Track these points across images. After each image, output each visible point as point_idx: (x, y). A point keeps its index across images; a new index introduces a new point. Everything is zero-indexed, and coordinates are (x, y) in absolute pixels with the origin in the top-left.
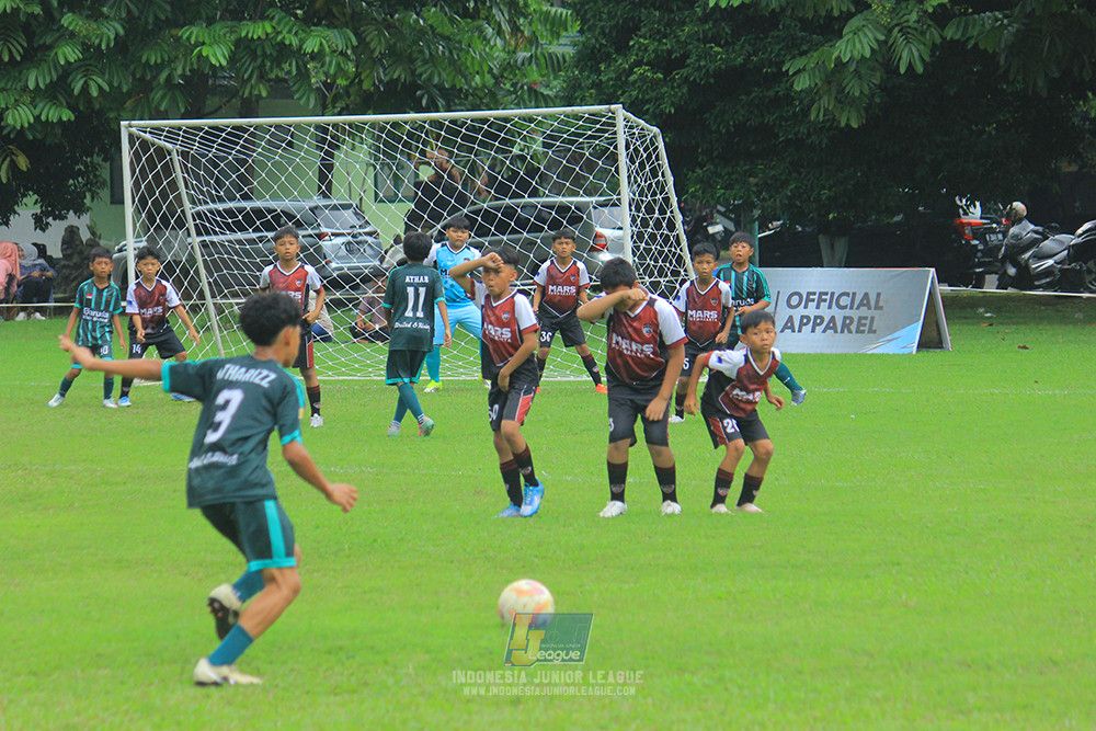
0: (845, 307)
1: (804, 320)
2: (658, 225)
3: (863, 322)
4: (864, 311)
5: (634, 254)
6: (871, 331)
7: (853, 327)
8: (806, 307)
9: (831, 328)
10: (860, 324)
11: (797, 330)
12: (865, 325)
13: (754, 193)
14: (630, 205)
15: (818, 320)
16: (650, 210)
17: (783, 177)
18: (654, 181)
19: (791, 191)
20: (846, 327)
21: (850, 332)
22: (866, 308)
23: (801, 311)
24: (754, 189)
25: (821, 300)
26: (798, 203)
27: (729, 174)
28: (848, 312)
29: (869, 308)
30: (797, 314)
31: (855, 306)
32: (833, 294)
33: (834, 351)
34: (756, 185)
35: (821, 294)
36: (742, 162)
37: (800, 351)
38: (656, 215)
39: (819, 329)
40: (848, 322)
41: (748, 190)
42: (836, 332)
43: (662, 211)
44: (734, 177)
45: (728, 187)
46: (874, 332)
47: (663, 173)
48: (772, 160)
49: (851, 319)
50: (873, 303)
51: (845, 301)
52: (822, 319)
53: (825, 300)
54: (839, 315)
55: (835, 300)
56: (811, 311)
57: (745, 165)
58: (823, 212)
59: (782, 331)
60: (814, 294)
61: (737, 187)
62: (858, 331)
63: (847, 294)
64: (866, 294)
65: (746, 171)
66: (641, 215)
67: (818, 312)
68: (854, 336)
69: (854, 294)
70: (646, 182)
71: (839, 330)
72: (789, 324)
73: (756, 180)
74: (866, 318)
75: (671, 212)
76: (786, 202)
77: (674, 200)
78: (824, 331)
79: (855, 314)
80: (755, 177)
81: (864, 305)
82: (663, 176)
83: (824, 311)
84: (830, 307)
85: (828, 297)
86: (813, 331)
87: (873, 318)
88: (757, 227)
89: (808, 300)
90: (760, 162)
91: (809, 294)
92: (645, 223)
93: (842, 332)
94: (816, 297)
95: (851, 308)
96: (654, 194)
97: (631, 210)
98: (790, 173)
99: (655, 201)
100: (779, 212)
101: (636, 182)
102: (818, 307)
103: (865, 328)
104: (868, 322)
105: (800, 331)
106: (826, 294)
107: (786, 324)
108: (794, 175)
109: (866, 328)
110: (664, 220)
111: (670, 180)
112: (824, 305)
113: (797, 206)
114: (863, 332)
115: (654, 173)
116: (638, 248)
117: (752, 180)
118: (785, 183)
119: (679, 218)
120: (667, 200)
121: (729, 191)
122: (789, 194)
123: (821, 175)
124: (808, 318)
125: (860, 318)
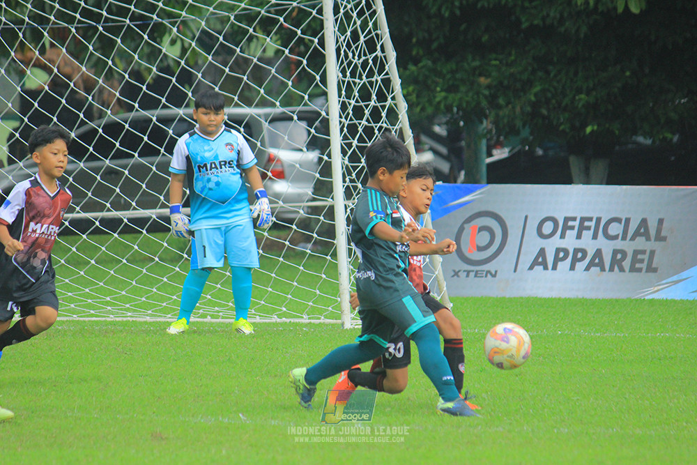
0: (615, 237)
1: (561, 254)
2: (376, 115)
3: (640, 257)
4: (640, 243)
5: (344, 152)
6: (651, 270)
7: (627, 264)
8: (562, 236)
9: (596, 265)
10: (635, 260)
11: (550, 266)
12: (642, 261)
13: (486, 97)
14: (340, 90)
15: (579, 255)
16: (365, 95)
17: (525, 77)
18: (370, 58)
19: (536, 95)
20: (617, 262)
21: (622, 270)
22: (644, 238)
23: (556, 242)
24: (486, 92)
25: (582, 228)
26: (544, 112)
27: (453, 72)
28: (619, 244)
29: (648, 239)
30: (551, 246)
31: (629, 237)
32: (599, 220)
33: (601, 295)
34: (489, 87)
35: (583, 220)
36: (470, 57)
37: (554, 294)
38: (372, 103)
39: (581, 266)
40: (619, 256)
41: (478, 93)
42: (603, 269)
43: (381, 97)
44: (458, 76)
45: (451, 89)
46: (655, 270)
47: (382, 46)
48: (510, 54)
49: (624, 254)
50: (653, 232)
51: (615, 229)
52: (584, 252)
53: (588, 228)
54: (607, 248)
55: (602, 228)
56: (570, 242)
57: (474, 60)
58: (577, 124)
59: (531, 268)
60: (574, 219)
61: (463, 89)
62: (633, 269)
63: (618, 220)
64: (644, 221)
65: (475, 69)
66: (353, 102)
67: (579, 244)
68: (627, 275)
69: (628, 220)
70: (359, 57)
71: (607, 266)
72: (540, 259)
73: (489, 81)
74: (643, 252)
75: (393, 98)
76: (529, 109)
77: (397, 82)
78: (587, 269)
79: (628, 246)
80: (487, 76)
81: (641, 235)
82: (383, 50)
83: (588, 243)
84: (595, 237)
85: (592, 224)
86: (572, 268)
87: (652, 253)
88: (484, 149)
89: (566, 228)
90: (494, 56)
91: (567, 219)
92: (358, 113)
93: (611, 269)
94: (576, 224)
95: (624, 238)
96: (371, 74)
97: (340, 96)
98: (534, 72)
99: (371, 83)
100: (519, 123)
101: (346, 56)
102: (579, 236)
103: (643, 264)
104: (646, 257)
105: (554, 268)
106: (590, 219)
107: (537, 258)
108: (540, 74)
109: (644, 266)
110: (383, 107)
111: (392, 55)
112: (587, 235)
113: (544, 117)
114: (640, 270)
115: (371, 46)
116: (350, 146)
117: (482, 80)
118: (529, 83)
119: (403, 107)
120: (387, 82)
121: (451, 96)
122: (533, 98)
123: (576, 74)
124: (566, 251)
125: (636, 252)
